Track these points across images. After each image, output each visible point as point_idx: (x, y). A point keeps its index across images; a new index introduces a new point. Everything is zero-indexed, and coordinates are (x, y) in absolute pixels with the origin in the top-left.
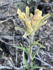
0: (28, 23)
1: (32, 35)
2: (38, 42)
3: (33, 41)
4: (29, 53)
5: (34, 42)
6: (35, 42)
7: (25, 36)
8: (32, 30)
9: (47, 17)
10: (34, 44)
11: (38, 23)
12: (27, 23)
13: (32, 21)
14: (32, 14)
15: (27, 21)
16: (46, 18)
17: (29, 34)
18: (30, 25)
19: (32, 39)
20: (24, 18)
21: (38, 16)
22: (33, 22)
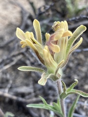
0: (44, 52)
1: (57, 76)
2: (74, 88)
3: (63, 87)
4: (61, 112)
5: (65, 90)
6: (67, 89)
7: (42, 82)
8: (56, 65)
9: (80, 33)
10: (66, 93)
11: (65, 48)
12: (40, 53)
13: (51, 45)
14: (48, 35)
15: (42, 49)
16: (78, 35)
17: (50, 75)
18: (48, 56)
19: (61, 84)
20: (33, 45)
21: (60, 31)
22: (53, 46)
